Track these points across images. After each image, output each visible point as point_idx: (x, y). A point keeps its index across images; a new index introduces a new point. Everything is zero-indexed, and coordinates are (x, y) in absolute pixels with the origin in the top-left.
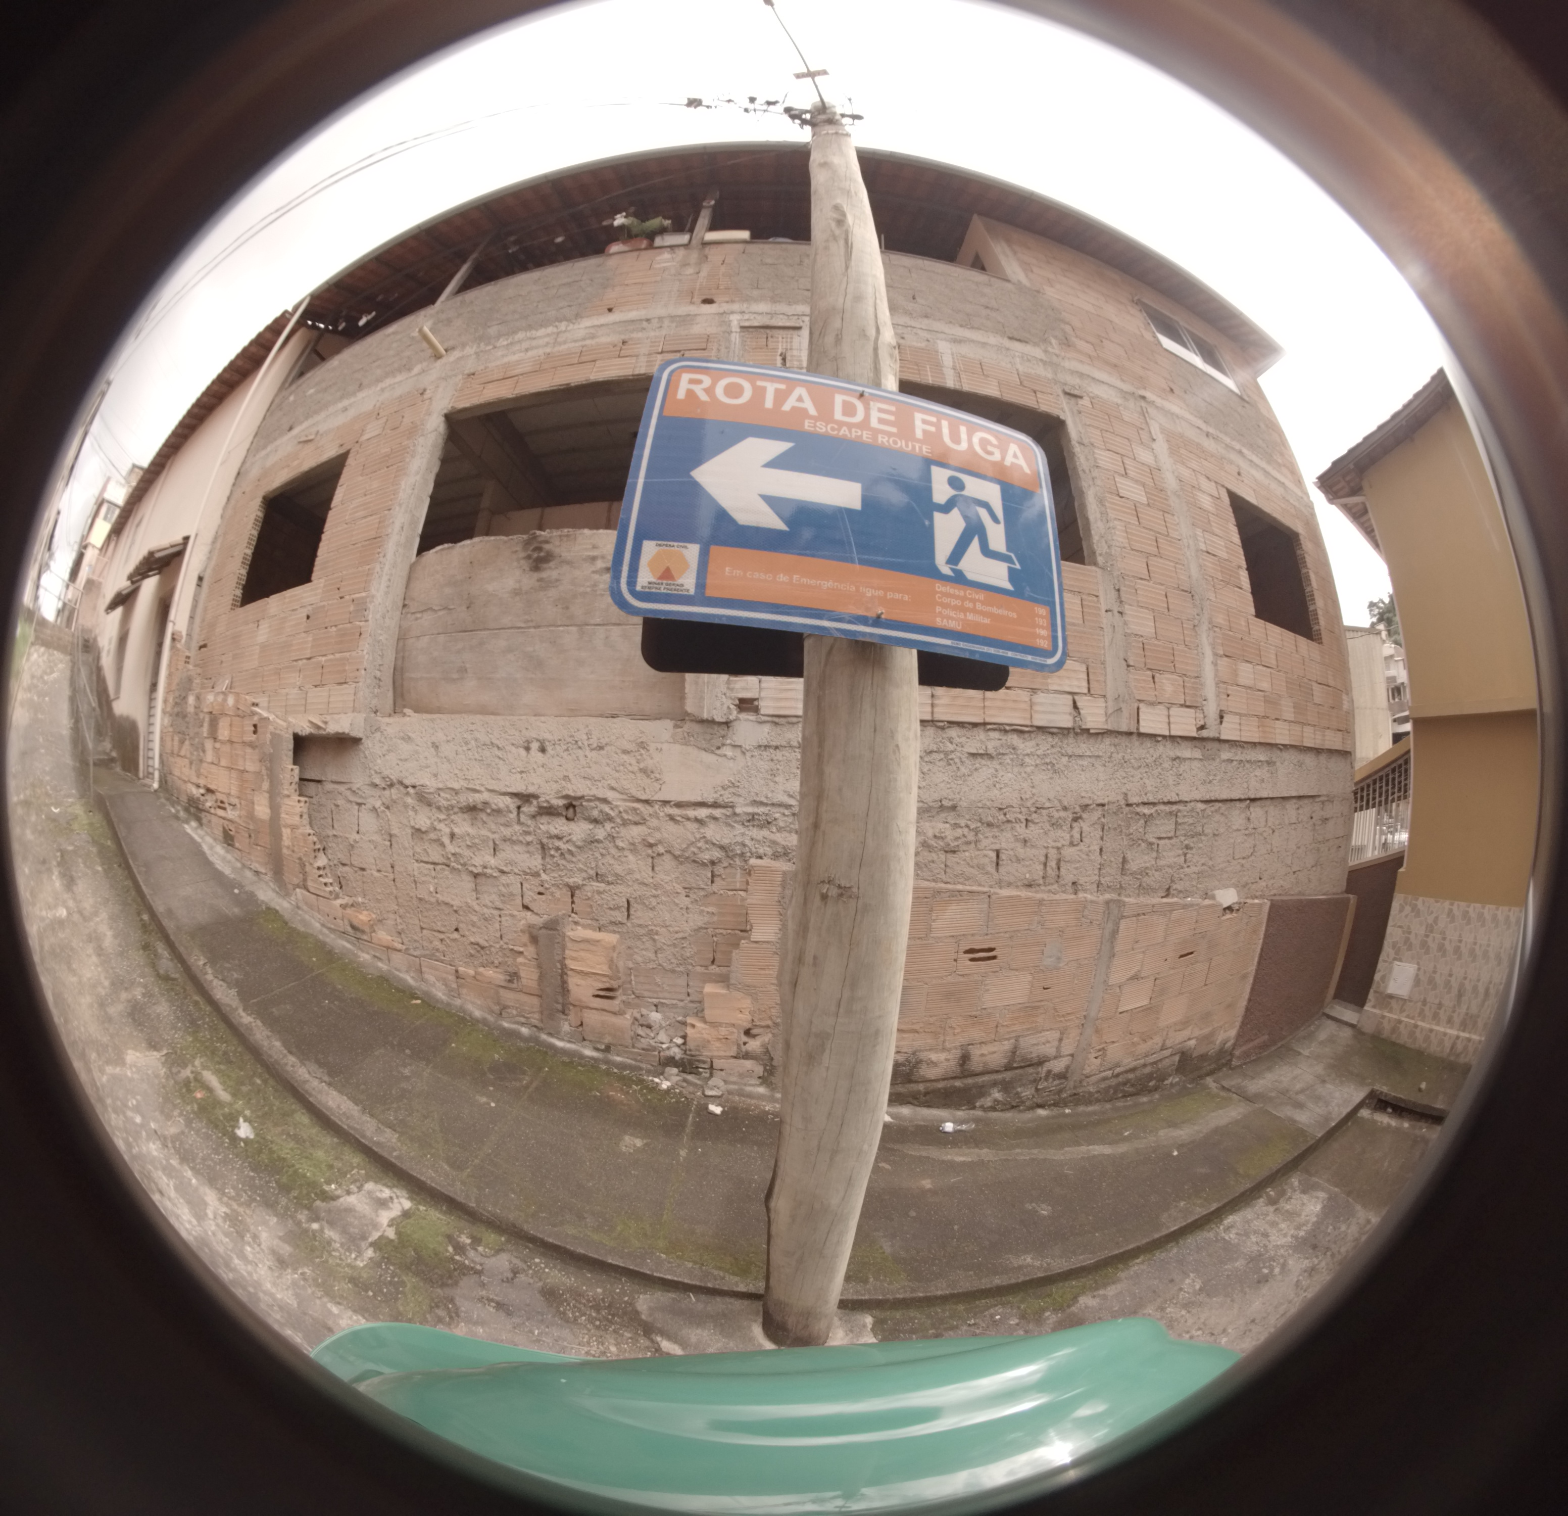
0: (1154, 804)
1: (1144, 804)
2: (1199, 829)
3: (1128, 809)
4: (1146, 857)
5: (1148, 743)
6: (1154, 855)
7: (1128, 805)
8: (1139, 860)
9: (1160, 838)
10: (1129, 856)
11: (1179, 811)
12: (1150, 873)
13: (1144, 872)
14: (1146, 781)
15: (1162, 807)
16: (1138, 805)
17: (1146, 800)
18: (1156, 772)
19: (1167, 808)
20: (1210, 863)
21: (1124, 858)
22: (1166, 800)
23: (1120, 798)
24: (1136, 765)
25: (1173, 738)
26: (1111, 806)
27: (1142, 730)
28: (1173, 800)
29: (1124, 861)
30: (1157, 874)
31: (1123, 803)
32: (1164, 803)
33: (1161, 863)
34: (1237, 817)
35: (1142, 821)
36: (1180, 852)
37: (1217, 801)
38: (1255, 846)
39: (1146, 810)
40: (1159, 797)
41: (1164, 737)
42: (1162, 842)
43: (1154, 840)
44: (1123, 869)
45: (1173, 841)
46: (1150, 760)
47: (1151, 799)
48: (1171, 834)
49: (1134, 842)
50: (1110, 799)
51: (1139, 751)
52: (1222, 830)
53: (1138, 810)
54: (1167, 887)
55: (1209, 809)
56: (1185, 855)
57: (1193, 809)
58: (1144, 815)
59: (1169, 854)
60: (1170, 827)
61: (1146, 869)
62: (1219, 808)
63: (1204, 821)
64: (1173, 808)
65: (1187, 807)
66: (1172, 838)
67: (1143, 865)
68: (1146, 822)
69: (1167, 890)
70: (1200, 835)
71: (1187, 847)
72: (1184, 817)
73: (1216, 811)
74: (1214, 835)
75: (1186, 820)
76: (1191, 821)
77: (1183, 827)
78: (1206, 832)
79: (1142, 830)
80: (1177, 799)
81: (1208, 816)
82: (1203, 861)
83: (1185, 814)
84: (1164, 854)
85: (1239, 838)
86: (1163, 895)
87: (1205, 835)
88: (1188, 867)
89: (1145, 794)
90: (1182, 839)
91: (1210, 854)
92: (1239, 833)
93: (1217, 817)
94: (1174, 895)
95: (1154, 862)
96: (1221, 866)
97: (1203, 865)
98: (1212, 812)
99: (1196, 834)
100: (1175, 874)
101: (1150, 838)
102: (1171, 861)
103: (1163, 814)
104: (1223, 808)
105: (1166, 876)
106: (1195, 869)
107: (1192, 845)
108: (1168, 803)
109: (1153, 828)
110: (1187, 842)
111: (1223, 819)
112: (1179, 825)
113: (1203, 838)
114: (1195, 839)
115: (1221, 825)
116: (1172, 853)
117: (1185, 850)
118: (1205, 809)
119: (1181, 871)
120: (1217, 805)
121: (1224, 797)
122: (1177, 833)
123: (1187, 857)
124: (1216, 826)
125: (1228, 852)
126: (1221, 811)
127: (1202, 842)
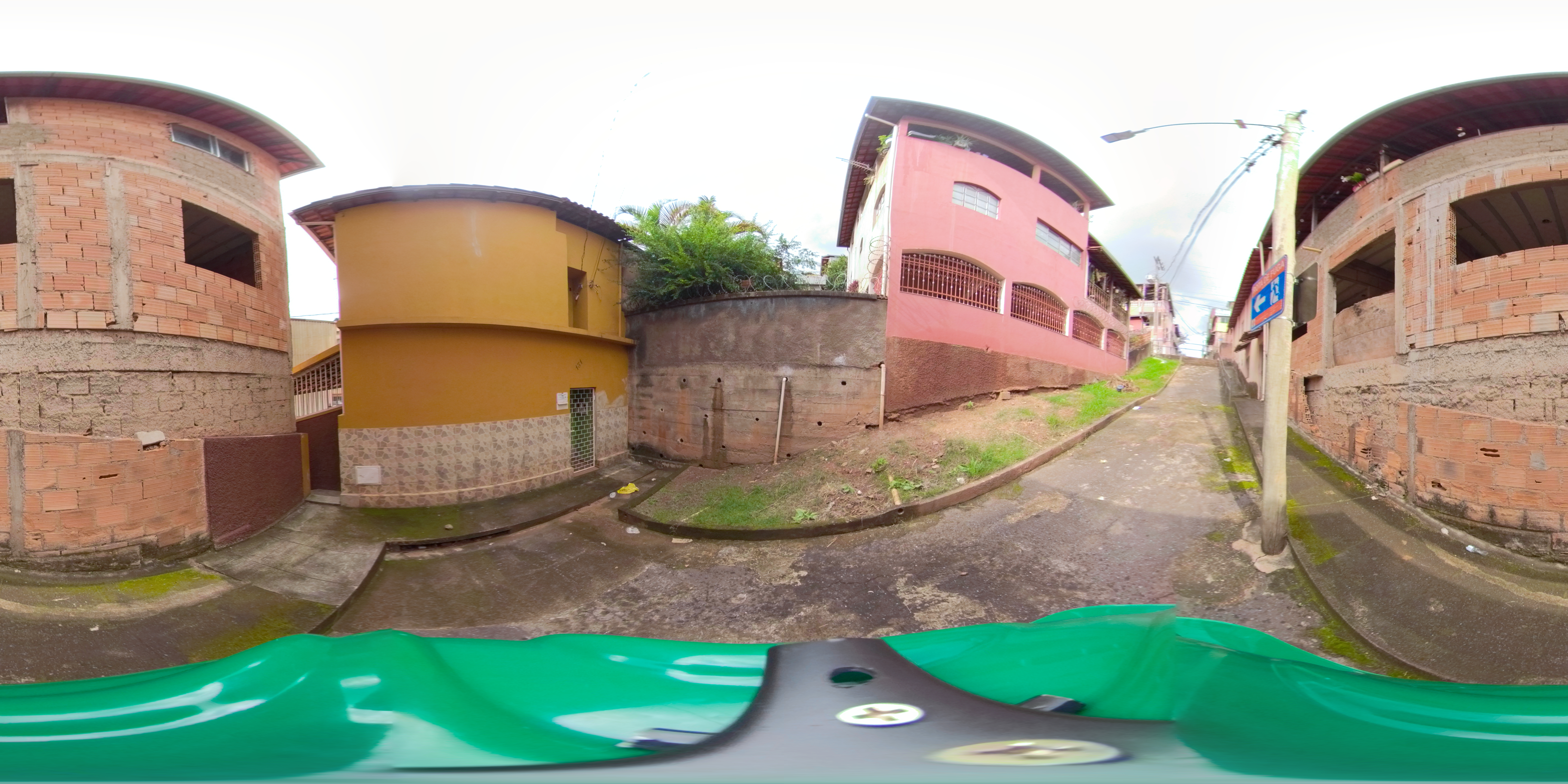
0: (65, 372)
1: (55, 372)
2: (116, 389)
3: (39, 375)
4: (62, 407)
5: (57, 334)
6: (70, 406)
7: (39, 373)
8: (53, 409)
9: (73, 395)
10: (44, 405)
11: (92, 377)
12: (68, 418)
13: (63, 417)
14: (56, 358)
15: (73, 374)
16: (49, 373)
17: (55, 369)
18: (66, 352)
19: (79, 375)
20: (133, 413)
21: (40, 406)
22: (76, 370)
23: (32, 369)
24: (46, 348)
25: (82, 331)
26: (24, 374)
27: (49, 326)
28: (84, 369)
29: (40, 409)
30: (74, 419)
31: (34, 371)
32: (75, 372)
33: (76, 411)
34: (159, 383)
35: (54, 383)
36: (98, 405)
37: (133, 371)
38: (183, 403)
39: (57, 376)
40: (69, 367)
41: (72, 330)
42: (75, 398)
43: (68, 396)
44: (40, 414)
45: (89, 397)
46: (59, 345)
47: (61, 369)
48: (86, 392)
49: (47, 397)
50: (23, 369)
51: (47, 339)
52: (141, 391)
53: (48, 376)
54: (88, 428)
55: (124, 377)
56: (104, 407)
57: (106, 376)
58: (55, 379)
59: (85, 406)
60: (83, 387)
61: (63, 414)
62: (136, 376)
63: (120, 384)
64: (85, 374)
65: (101, 374)
66: (86, 395)
67: (59, 412)
68: (58, 384)
69: (89, 430)
70: (117, 393)
71: (104, 401)
72: (97, 381)
73: (133, 378)
74: (134, 394)
75: (100, 383)
76: (106, 384)
77: (97, 387)
78: (123, 392)
79: (55, 389)
80: (88, 369)
81: (124, 381)
82: (124, 411)
83: (98, 379)
84: (80, 405)
85: (164, 397)
86: (85, 433)
87: (123, 394)
88: (108, 415)
89: (56, 366)
90: (98, 396)
91: (131, 407)
92: (163, 394)
93: (135, 382)
94: (96, 434)
95: (70, 411)
96: (146, 416)
97: (124, 414)
98: (129, 378)
99: (112, 393)
100: (94, 420)
101: (63, 394)
102: (88, 410)
103: (74, 379)
104: (141, 376)
105: (85, 421)
106: (116, 417)
107: (109, 400)
108: (79, 371)
109: (66, 388)
110: (103, 398)
111: (141, 383)
112: (93, 386)
113: (121, 396)
114: (112, 396)
115: (141, 388)
116: (89, 405)
117: (102, 404)
118: (120, 376)
119: (101, 418)
120: (134, 374)
121: (142, 368)
122: (92, 392)
123: (106, 408)
124: (134, 388)
125: (152, 406)
126: (139, 378)
127: (120, 398)
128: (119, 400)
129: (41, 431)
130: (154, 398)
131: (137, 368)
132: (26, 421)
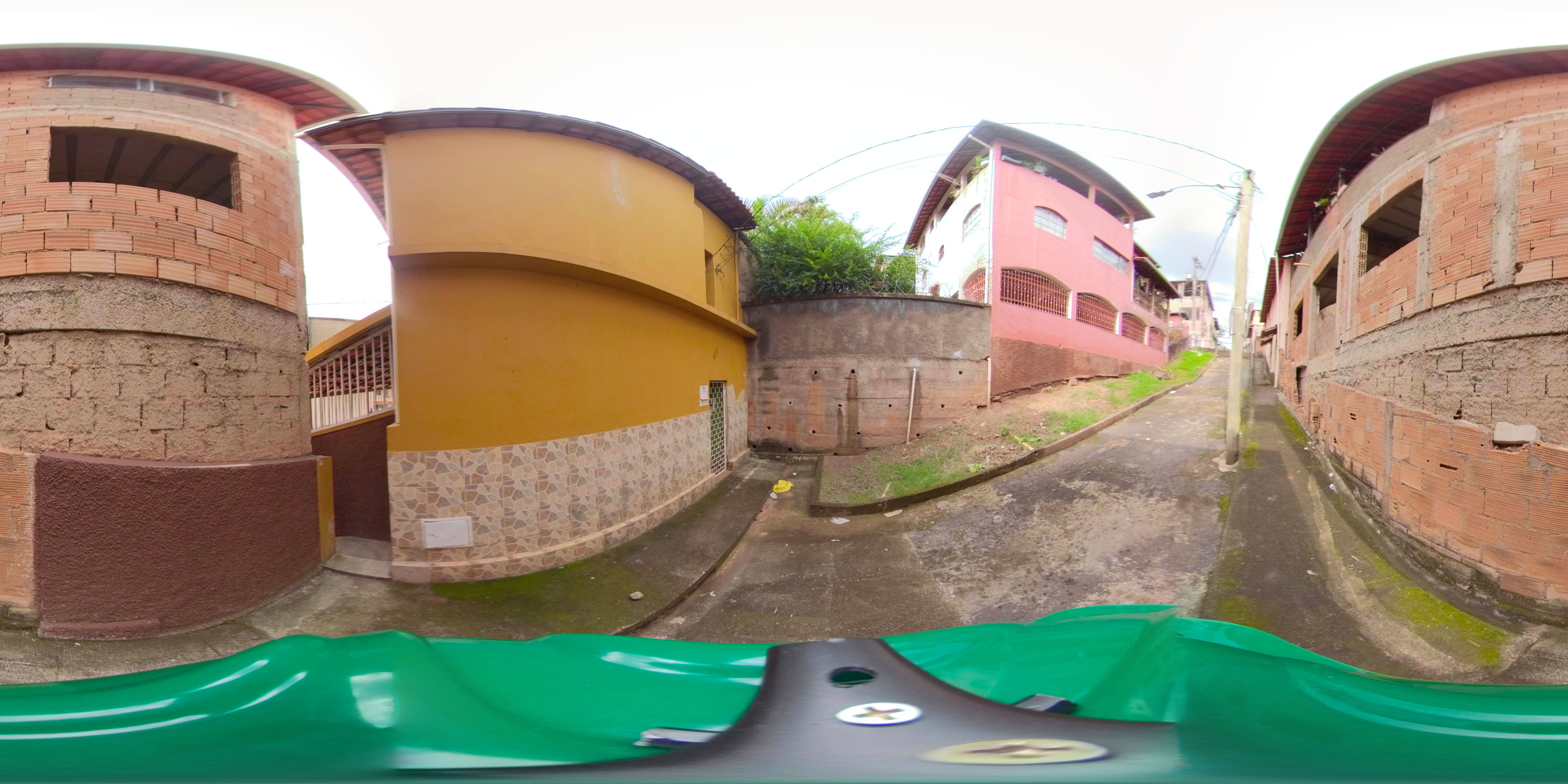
0: (1444, 348)
1: (1436, 349)
2: (1486, 364)
3: (1426, 353)
4: (1438, 385)
5: (1441, 311)
6: (1445, 383)
7: (1428, 351)
8: (1434, 386)
9: (1448, 372)
10: (1427, 383)
11: (1465, 350)
12: (1442, 396)
13: (1438, 394)
14: (1440, 334)
15: (1449, 349)
16: (1432, 350)
17: (1437, 346)
18: (1448, 326)
19: (1453, 350)
22: (1452, 344)
23: (1422, 347)
24: (1433, 327)
25: (1460, 301)
26: (1417, 352)
27: (1434, 305)
28: (1458, 343)
29: (1424, 386)
30: (1448, 398)
31: (1423, 351)
32: (1450, 347)
35: (1435, 360)
36: (1469, 383)
39: (1437, 353)
40: (1446, 342)
41: (1451, 303)
42: (1450, 374)
43: (1443, 373)
44: (1424, 391)
45: (1460, 374)
46: (1441, 321)
47: (1441, 345)
48: (1459, 368)
49: (1430, 374)
50: (1416, 348)
51: (1434, 315)
54: (1457, 409)
55: (1499, 346)
56: (1474, 386)
57: (1479, 348)
58: (1435, 356)
59: (1457, 384)
60: (1456, 363)
61: (1439, 392)
62: (1515, 344)
63: (1493, 357)
64: (1459, 348)
65: (1474, 346)
66: (1460, 371)
67: (1436, 390)
68: (1437, 361)
69: (1459, 412)
70: (1489, 369)
71: (1475, 378)
72: (1470, 354)
73: (1510, 347)
74: (1510, 369)
75: (1472, 357)
76: (1478, 358)
77: (1469, 362)
78: (1496, 366)
79: (1434, 366)
80: (1463, 342)
81: (1498, 352)
82: (1496, 393)
83: (1470, 352)
84: (1453, 383)
85: (1555, 373)
86: (1455, 415)
87: (1497, 369)
88: (1478, 396)
89: (1437, 343)
90: (1469, 372)
91: (1505, 387)
92: (1555, 369)
93: (1513, 352)
94: (1465, 418)
95: (1444, 388)
96: (1525, 401)
97: (1496, 396)
98: (1504, 348)
99: (1484, 368)
100: (1464, 401)
101: (1440, 371)
102: (1459, 389)
103: (1449, 354)
104: (1521, 343)
105: (1455, 400)
106: (1488, 400)
107: (1480, 377)
108: (1455, 346)
109: (1443, 365)
110: (1474, 375)
111: (1522, 354)
112: (1466, 360)
113: (1493, 372)
114: (1484, 372)
115: (1520, 360)
116: (1460, 383)
117: (1473, 381)
118: (1495, 346)
119: (1470, 398)
120: (1512, 341)
121: (1522, 332)
122: (1464, 368)
123: (1476, 387)
124: (1512, 361)
125: (1535, 388)
126: (1518, 346)
127: (1493, 375)
128: (1491, 378)
129: (1423, 408)
130: (1538, 376)
131: (1516, 334)
132: (1414, 397)
